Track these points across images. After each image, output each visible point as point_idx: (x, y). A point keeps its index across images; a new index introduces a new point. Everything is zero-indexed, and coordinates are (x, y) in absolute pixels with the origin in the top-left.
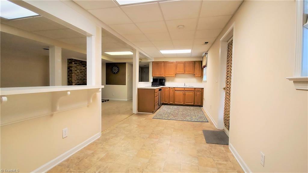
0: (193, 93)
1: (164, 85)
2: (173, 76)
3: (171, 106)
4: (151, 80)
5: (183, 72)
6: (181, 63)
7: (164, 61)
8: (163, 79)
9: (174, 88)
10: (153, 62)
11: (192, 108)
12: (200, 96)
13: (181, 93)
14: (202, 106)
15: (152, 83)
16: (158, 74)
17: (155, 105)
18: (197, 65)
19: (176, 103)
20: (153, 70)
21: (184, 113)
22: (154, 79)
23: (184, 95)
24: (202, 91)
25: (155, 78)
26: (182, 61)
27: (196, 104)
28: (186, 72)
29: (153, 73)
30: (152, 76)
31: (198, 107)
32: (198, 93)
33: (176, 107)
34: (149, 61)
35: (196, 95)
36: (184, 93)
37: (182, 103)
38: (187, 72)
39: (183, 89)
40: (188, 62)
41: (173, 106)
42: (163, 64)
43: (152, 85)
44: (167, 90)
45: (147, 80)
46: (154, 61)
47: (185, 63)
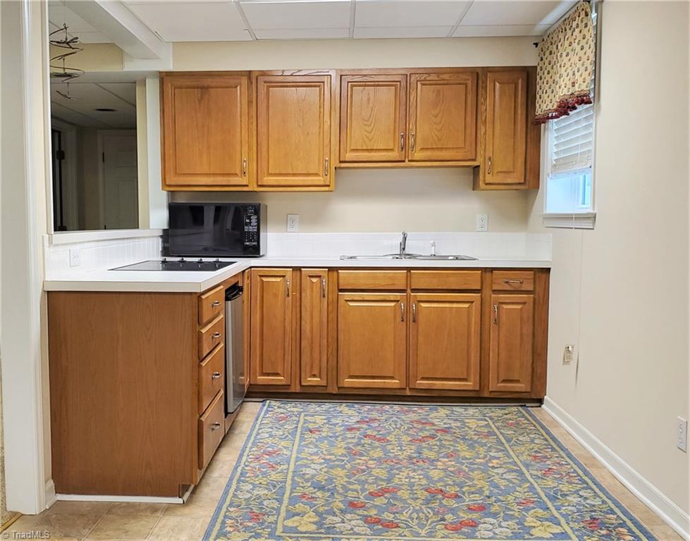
0: (476, 307)
1: (255, 251)
2: (318, 180)
3: (313, 407)
4: (156, 216)
5: (394, 155)
6: (377, 85)
7: (249, 74)
8: (245, 207)
9: (331, 269)
10: (164, 77)
11: (472, 416)
12: (528, 330)
13: (387, 306)
14: (540, 401)
15: (166, 236)
16: (206, 170)
17: (200, 424)
18: (497, 100)
19: (348, 382)
20: (169, 141)
21: (435, 474)
22: (175, 211)
23: (410, 318)
24: (540, 290)
25: (181, 200)
26: (385, 72)
27: (494, 385)
28: (418, 155)
29: (170, 164)
30: (165, 184)
31: (513, 409)
32: (512, 307)
33: (349, 413)
34: (133, 66)
35: (497, 322)
36: (408, 305)
37: (394, 383)
38: (428, 154)
39: (400, 280)
40: (433, 77)
41: (327, 406)
42: (241, 93)
43: (166, 252)
44: (282, 289)
45: (127, 217)
46: (169, 66)
47: (404, 84)
